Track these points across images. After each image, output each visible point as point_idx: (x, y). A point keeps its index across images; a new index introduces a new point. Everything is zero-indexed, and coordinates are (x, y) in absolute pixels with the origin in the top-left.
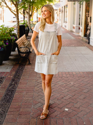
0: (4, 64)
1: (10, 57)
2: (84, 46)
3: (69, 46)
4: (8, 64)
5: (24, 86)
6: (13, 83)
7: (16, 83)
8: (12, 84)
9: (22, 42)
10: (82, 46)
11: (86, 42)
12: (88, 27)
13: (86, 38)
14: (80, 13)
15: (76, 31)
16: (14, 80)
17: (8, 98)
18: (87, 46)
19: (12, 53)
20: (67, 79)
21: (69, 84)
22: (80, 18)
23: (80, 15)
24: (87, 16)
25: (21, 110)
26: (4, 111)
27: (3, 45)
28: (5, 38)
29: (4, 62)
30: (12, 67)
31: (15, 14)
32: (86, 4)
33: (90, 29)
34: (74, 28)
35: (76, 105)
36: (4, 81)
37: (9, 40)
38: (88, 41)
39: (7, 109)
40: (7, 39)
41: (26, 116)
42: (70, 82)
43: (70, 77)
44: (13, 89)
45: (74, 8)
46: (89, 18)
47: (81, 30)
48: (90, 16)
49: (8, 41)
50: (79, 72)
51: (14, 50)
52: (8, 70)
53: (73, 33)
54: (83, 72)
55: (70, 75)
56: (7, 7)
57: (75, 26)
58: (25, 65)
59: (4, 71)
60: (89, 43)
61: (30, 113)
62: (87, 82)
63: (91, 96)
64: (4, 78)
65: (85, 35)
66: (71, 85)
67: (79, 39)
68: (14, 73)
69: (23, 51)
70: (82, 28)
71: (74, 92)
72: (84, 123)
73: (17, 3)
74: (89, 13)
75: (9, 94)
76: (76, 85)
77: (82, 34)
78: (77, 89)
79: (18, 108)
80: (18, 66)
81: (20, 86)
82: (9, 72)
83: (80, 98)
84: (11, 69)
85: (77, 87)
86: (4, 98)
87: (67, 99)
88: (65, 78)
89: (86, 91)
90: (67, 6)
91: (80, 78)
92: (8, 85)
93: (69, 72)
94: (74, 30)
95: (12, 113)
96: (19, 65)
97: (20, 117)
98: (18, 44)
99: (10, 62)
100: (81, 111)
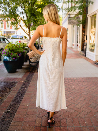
0: (17, 72)
1: (23, 67)
2: (82, 58)
3: (70, 58)
4: (21, 71)
5: (32, 89)
6: (24, 87)
7: (26, 87)
8: (22, 88)
9: (32, 55)
10: (80, 58)
11: (83, 55)
12: (84, 43)
13: (83, 52)
14: (78, 34)
15: (75, 47)
16: (25, 84)
17: (19, 99)
18: (84, 58)
19: (25, 63)
20: (69, 83)
21: (70, 87)
22: (78, 38)
23: (78, 36)
24: (84, 35)
25: (29, 110)
26: (14, 110)
27: (16, 56)
28: (19, 51)
29: (17, 70)
30: (24, 74)
31: (28, 34)
32: (82, 26)
33: (86, 45)
34: (73, 45)
35: (77, 106)
36: (16, 85)
37: (22, 52)
38: (85, 54)
39: (16, 109)
40: (20, 52)
41: (32, 115)
42: (72, 86)
43: (71, 82)
44: (23, 92)
45: (73, 31)
46: (85, 36)
47: (79, 47)
48: (86, 35)
49: (21, 54)
50: (79, 78)
51: (26, 62)
52: (21, 77)
53: (73, 49)
54: (82, 78)
55: (71, 80)
56: (22, 29)
57: (74, 43)
58: (34, 73)
59: (17, 77)
60: (85, 56)
61: (36, 113)
62: (86, 86)
63: (90, 97)
64: (16, 82)
65: (83, 50)
66: (72, 88)
67: (78, 53)
68: (25, 78)
69: (33, 62)
70: (80, 44)
71: (75, 95)
72: (86, 123)
73: (29, 25)
74: (85, 32)
75: (20, 96)
76: (77, 89)
77: (79, 49)
78: (78, 92)
79: (26, 108)
80: (28, 74)
81: (29, 89)
82: (20, 78)
83: (80, 99)
84: (22, 76)
85: (77, 90)
86: (14, 99)
87: (69, 100)
88: (67, 83)
89: (86, 94)
90: (68, 29)
91: (80, 82)
92: (19, 88)
93: (70, 78)
94: (74, 47)
95: (21, 112)
96: (30, 72)
97: (27, 117)
98: (29, 55)
99: (23, 70)
100: (83, 111)
